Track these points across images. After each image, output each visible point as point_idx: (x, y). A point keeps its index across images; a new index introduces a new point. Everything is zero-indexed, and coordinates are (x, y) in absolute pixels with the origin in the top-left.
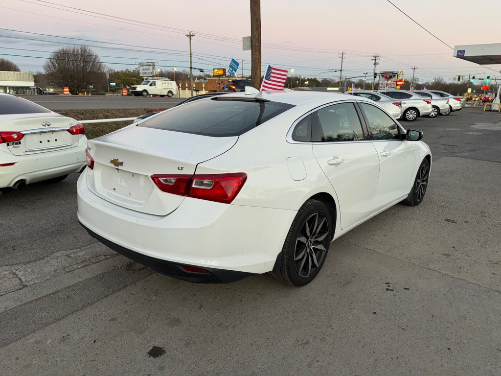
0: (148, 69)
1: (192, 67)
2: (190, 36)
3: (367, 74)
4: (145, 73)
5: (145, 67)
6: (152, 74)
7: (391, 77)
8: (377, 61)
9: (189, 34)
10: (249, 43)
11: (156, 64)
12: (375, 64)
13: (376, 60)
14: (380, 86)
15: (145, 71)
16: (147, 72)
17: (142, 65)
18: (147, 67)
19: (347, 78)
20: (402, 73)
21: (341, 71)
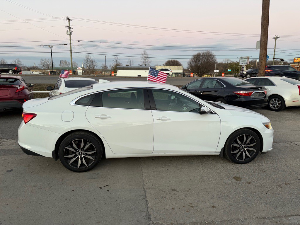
0: (245, 61)
1: (275, 58)
2: (276, 38)
4: (243, 63)
5: (243, 60)
6: (246, 63)
9: (275, 37)
11: (250, 58)
15: (243, 62)
16: (244, 62)
17: (241, 59)
18: (245, 60)
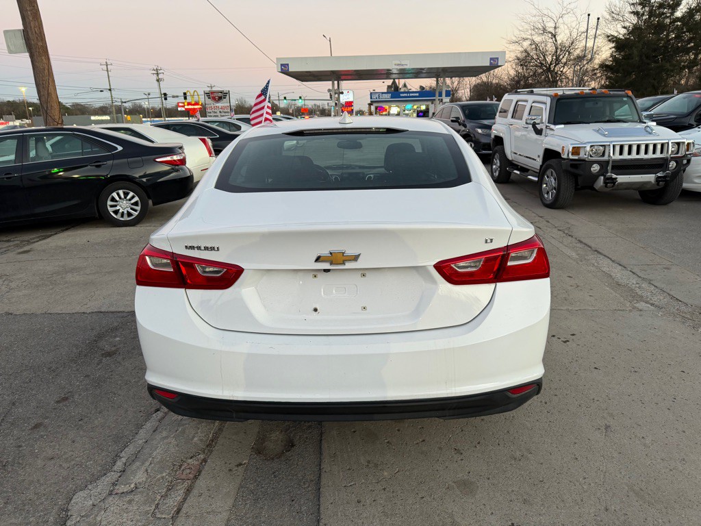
3: (149, 94)
7: (220, 98)
8: (160, 76)
10: (21, 42)
12: (158, 81)
13: (158, 74)
14: (209, 111)
19: (124, 101)
20: (196, 93)
21: (110, 90)
